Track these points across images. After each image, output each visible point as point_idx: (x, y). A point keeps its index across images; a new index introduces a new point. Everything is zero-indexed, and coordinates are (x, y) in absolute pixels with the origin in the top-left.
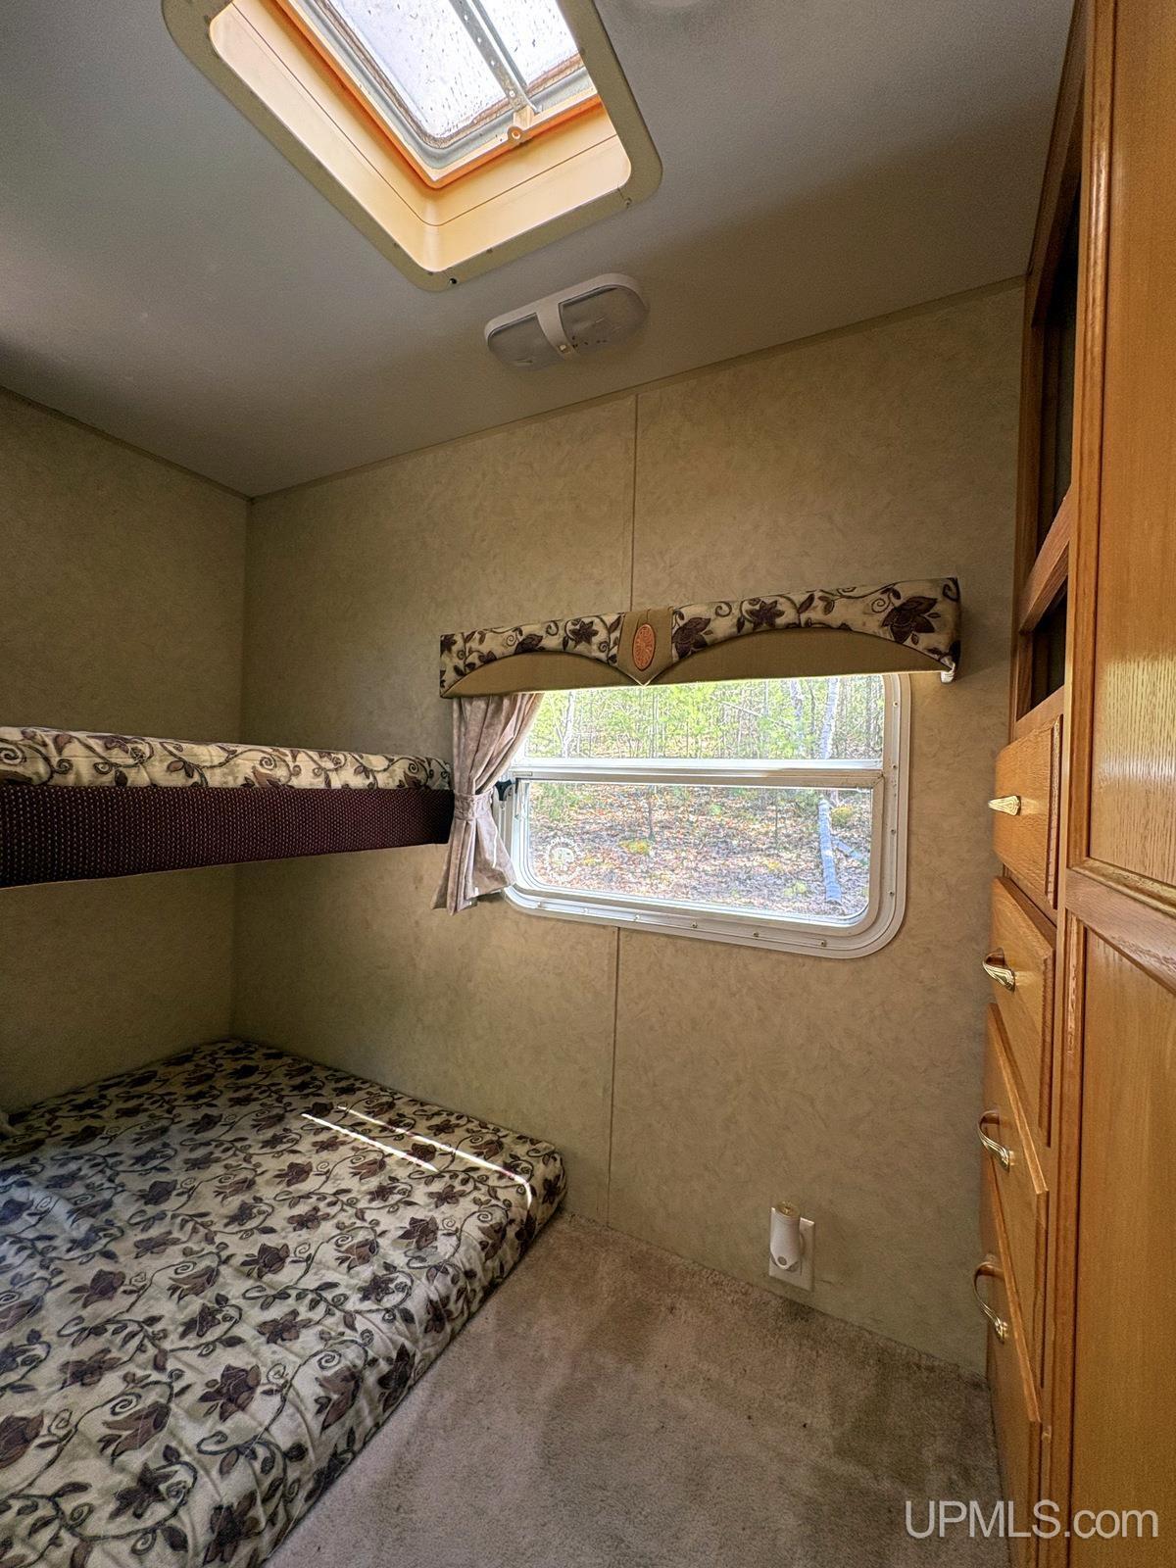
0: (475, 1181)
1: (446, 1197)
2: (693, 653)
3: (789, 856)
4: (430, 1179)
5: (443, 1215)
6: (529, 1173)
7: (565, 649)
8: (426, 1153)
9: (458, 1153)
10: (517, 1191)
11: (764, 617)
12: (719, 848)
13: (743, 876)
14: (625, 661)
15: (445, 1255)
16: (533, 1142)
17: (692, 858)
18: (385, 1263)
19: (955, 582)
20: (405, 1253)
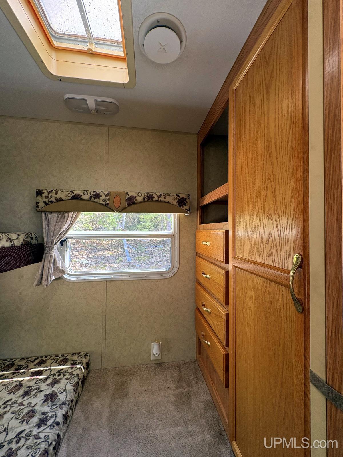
0: (63, 373)
1: (55, 382)
2: (132, 205)
3: (116, 250)
4: (45, 380)
5: (56, 388)
6: (81, 363)
7: (90, 200)
8: (39, 373)
9: (52, 368)
10: (79, 370)
11: (150, 198)
12: (94, 250)
13: (103, 258)
14: (111, 205)
15: (63, 399)
16: (78, 354)
17: (85, 254)
18: (41, 413)
19: (189, 195)
20: (48, 406)
